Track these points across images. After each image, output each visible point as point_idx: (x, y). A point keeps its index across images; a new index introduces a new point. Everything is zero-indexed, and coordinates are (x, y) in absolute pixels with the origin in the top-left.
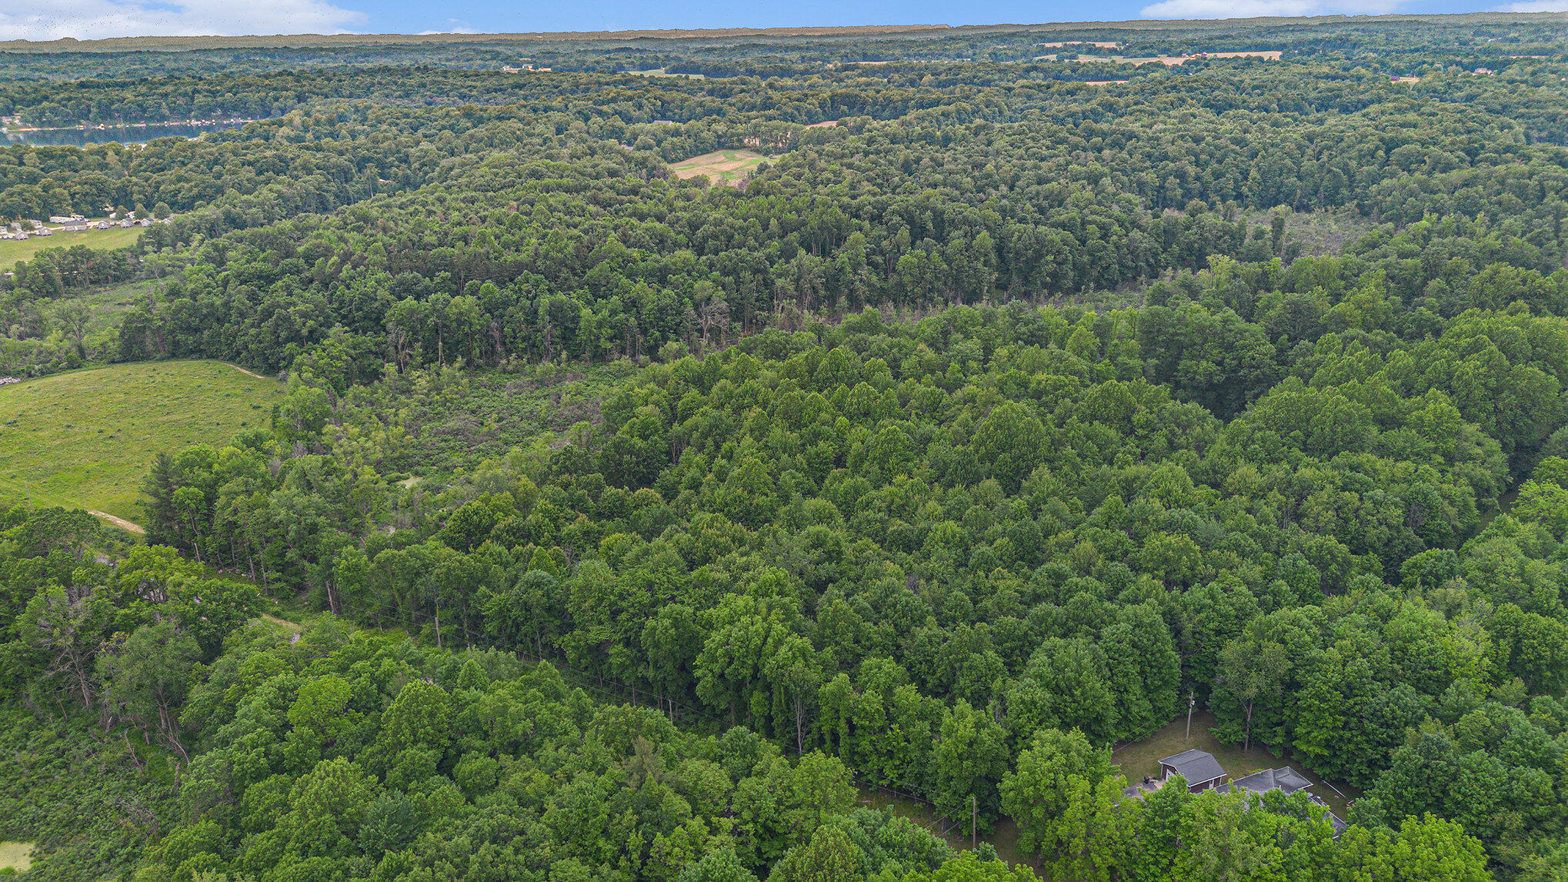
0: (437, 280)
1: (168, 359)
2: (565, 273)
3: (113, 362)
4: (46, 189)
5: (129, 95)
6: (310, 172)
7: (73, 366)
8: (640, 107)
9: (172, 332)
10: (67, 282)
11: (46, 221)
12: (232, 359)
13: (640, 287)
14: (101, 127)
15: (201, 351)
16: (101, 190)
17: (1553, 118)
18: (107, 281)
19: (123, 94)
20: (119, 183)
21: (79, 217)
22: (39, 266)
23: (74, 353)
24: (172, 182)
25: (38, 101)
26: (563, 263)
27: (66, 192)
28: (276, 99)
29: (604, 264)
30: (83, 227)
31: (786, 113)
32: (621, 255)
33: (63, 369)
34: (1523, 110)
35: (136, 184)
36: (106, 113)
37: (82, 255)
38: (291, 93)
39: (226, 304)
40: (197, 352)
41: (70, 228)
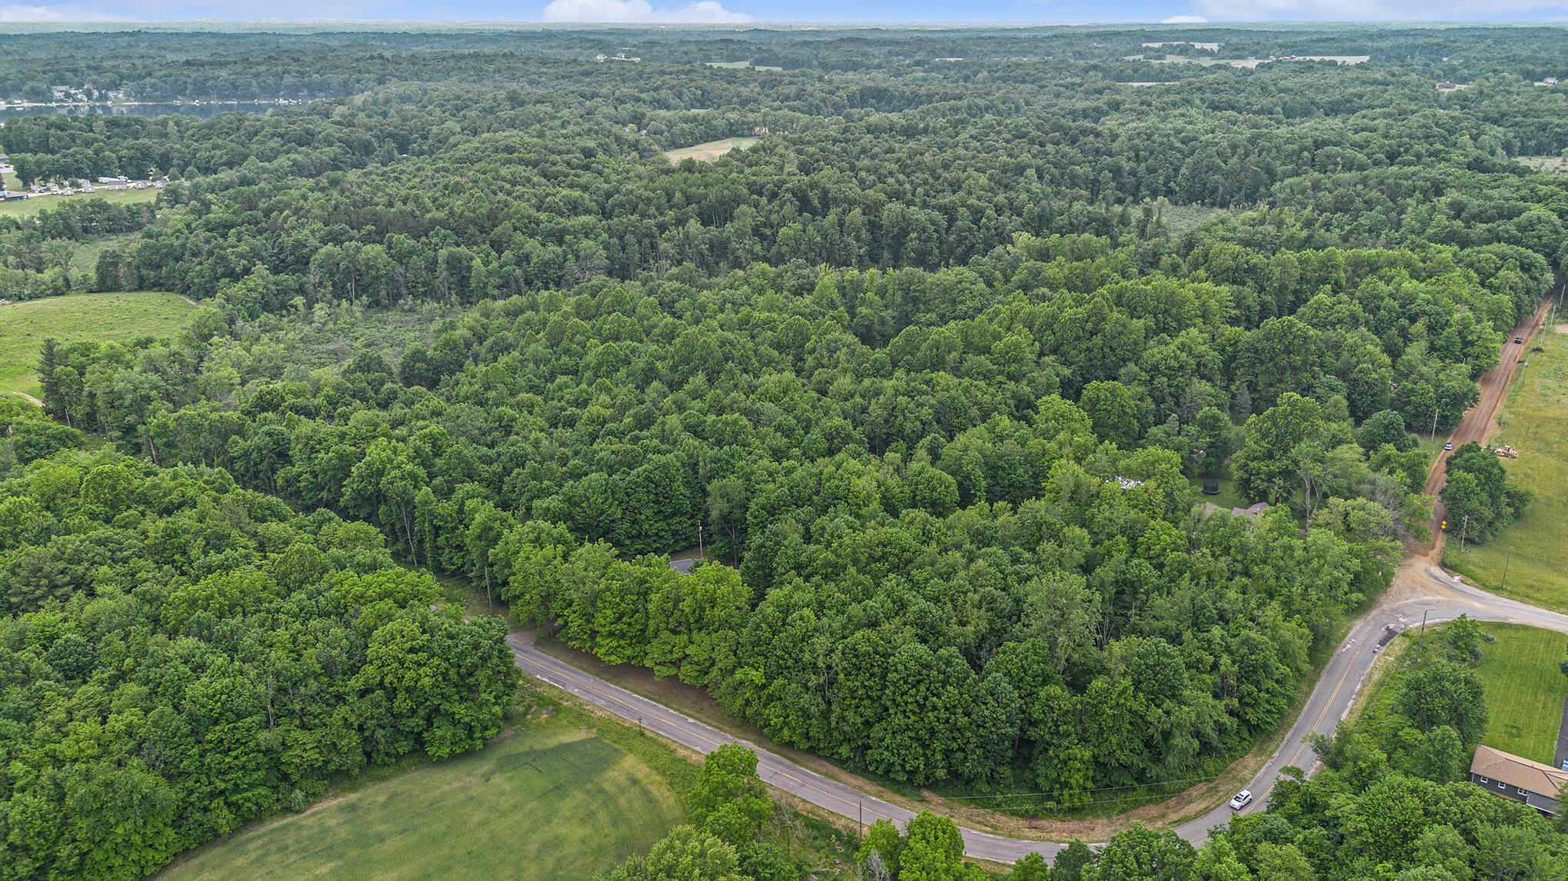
0: (363, 232)
1: (136, 290)
2: (472, 230)
3: (91, 292)
4: (97, 153)
5: (223, 73)
6: (331, 145)
7: (57, 292)
8: (680, 96)
9: (138, 268)
10: (86, 230)
11: (94, 181)
12: (183, 292)
13: (532, 245)
14: (196, 103)
15: (161, 285)
16: (146, 155)
17: (1543, 128)
18: (121, 231)
19: (217, 73)
20: (163, 150)
21: (123, 178)
22: (60, 214)
23: (60, 282)
24: (207, 150)
25: (140, 77)
26: (473, 222)
27: (114, 156)
28: (358, 81)
29: (507, 224)
30: (123, 187)
31: (811, 105)
32: (529, 217)
33: (49, 295)
34: (1519, 119)
35: (178, 151)
36: (201, 90)
37: (99, 206)
38: (373, 76)
39: (183, 245)
40: (157, 286)
41: (111, 187)
